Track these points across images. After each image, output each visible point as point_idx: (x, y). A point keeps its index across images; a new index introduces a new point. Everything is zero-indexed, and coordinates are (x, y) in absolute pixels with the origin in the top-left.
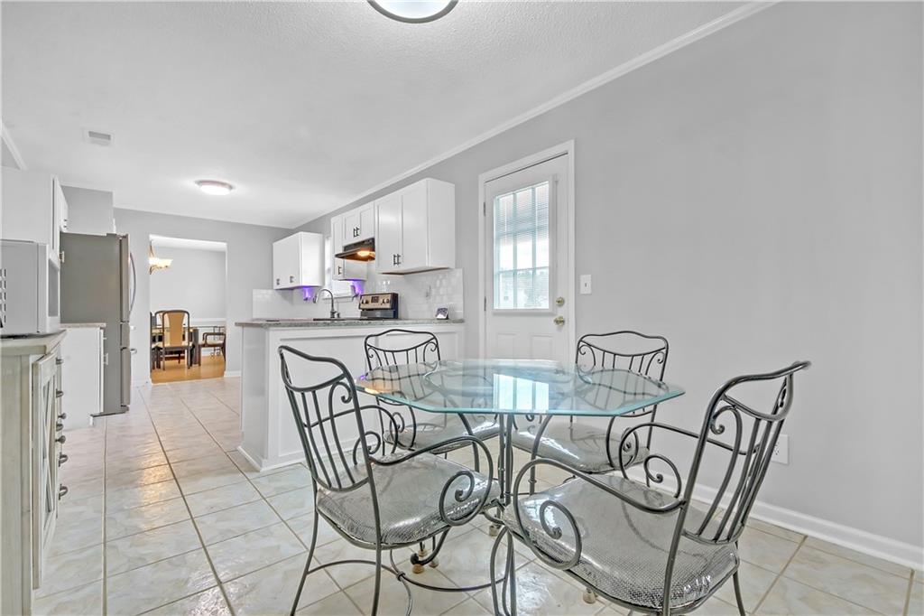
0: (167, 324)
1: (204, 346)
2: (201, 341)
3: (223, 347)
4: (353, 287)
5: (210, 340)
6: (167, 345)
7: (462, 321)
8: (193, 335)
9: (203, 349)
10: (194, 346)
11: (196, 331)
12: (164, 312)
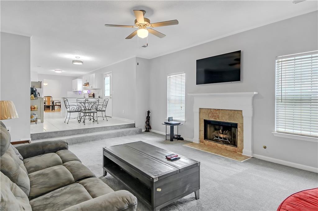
0: (47, 100)
1: (55, 105)
2: (55, 104)
3: (60, 106)
4: (88, 92)
5: (57, 104)
6: (47, 105)
7: (102, 98)
8: (53, 103)
9: (55, 106)
10: (53, 105)
11: (53, 101)
12: (46, 97)
